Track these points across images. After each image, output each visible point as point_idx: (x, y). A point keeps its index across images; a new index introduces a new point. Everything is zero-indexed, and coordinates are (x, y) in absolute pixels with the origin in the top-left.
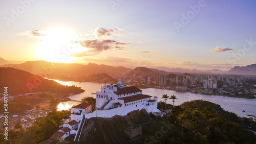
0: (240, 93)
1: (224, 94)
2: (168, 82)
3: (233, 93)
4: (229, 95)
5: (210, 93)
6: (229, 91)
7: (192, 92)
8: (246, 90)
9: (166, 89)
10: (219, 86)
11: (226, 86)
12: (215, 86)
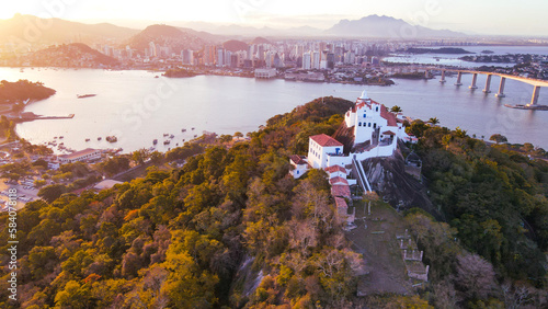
0: (368, 76)
1: (344, 80)
2: (234, 58)
3: (356, 76)
4: (351, 81)
5: (321, 79)
6: (348, 73)
7: (287, 80)
8: (374, 70)
9: (234, 75)
10: (331, 65)
11: (340, 63)
12: (324, 65)
